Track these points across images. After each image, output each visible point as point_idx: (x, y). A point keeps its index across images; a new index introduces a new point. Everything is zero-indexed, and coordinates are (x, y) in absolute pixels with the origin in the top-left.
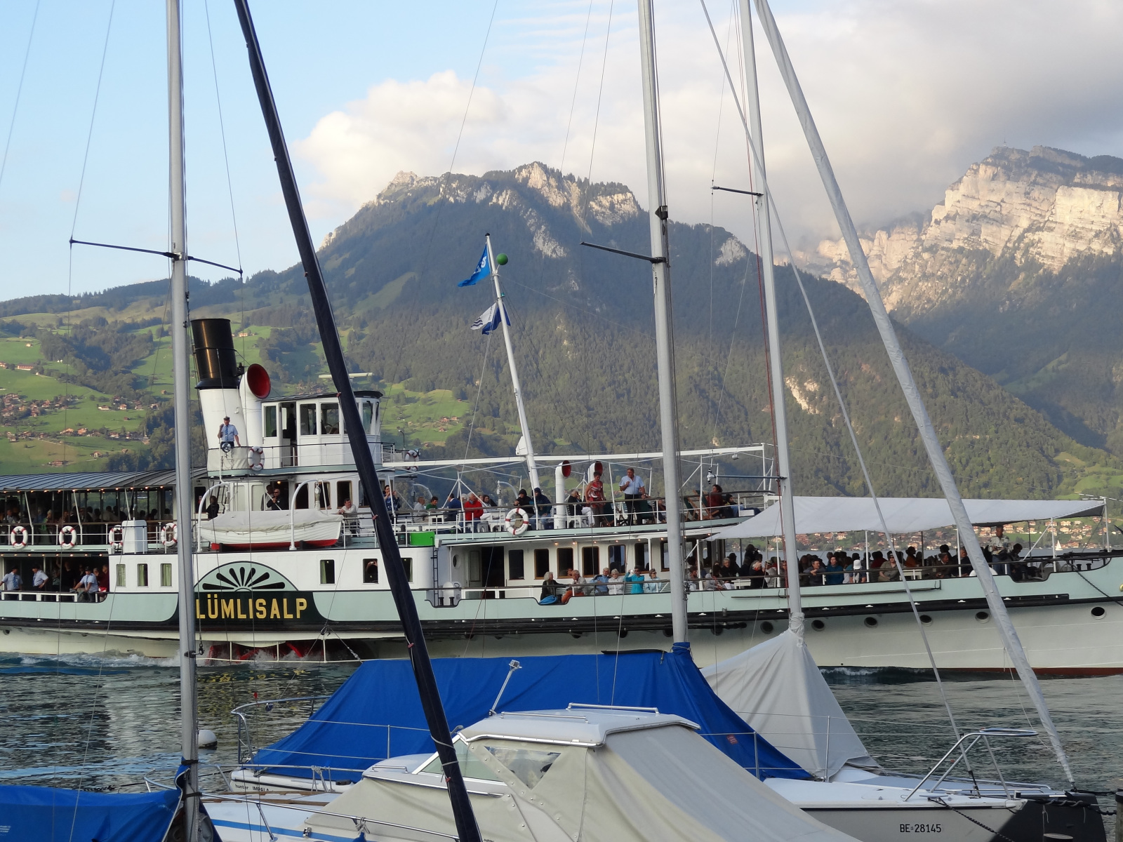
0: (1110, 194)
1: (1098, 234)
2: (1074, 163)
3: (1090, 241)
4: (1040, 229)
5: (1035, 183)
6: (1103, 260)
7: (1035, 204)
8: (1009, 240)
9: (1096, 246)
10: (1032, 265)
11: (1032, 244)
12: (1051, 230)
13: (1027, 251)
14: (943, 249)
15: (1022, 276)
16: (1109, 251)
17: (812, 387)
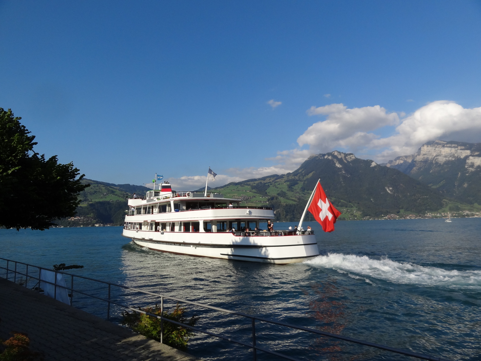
0: (453, 148)
1: (451, 156)
2: (444, 143)
3: (449, 158)
4: (438, 156)
5: (436, 147)
6: (452, 161)
7: (437, 151)
8: (431, 159)
9: (450, 158)
10: (437, 163)
11: (436, 159)
12: (440, 156)
13: (435, 160)
14: (418, 161)
15: (435, 165)
16: (453, 159)
17: (391, 188)
